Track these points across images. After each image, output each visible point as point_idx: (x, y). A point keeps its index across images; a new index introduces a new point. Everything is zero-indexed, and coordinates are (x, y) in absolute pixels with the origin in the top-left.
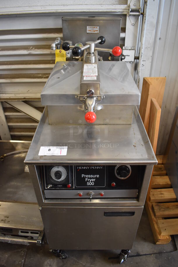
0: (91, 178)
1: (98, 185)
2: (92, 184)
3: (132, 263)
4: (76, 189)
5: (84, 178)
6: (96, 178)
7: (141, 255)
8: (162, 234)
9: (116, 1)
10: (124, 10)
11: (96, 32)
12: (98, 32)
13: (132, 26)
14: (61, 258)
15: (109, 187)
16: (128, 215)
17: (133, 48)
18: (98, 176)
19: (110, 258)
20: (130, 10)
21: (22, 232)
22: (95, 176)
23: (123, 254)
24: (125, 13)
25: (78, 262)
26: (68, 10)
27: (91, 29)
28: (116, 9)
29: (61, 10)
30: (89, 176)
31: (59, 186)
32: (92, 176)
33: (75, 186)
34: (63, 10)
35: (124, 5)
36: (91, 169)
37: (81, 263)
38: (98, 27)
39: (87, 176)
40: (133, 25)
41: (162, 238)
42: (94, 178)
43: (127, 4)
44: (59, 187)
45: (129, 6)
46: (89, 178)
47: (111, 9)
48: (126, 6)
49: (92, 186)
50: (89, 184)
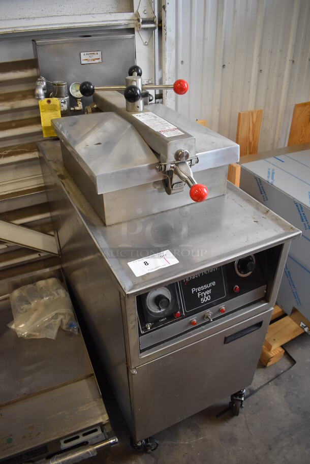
0: (205, 291)
1: (217, 297)
2: (207, 298)
3: (250, 406)
4: (188, 315)
5: (196, 293)
6: (212, 288)
7: (256, 391)
8: (273, 348)
9: (113, 8)
10: (130, 22)
11: (97, 61)
12: (100, 61)
13: (145, 47)
14: (150, 451)
15: (232, 294)
16: (254, 329)
17: (150, 82)
18: (214, 283)
19: (217, 416)
20: (141, 20)
21: (65, 442)
22: (210, 285)
23: (238, 398)
24: (132, 26)
25: (176, 445)
26: (36, 28)
27: (88, 56)
28: (117, 21)
29: (24, 27)
30: (202, 288)
31: (162, 320)
32: (206, 287)
33: (185, 311)
34: (27, 27)
35: (128, 12)
36: (202, 278)
37: (182, 444)
38: (99, 53)
39: (199, 289)
40: (146, 45)
41: (274, 354)
42: (208, 289)
43: (133, 12)
44: (163, 322)
45: (137, 15)
46: (202, 291)
47: (110, 21)
48: (132, 13)
49: (208, 301)
50: (204, 300)
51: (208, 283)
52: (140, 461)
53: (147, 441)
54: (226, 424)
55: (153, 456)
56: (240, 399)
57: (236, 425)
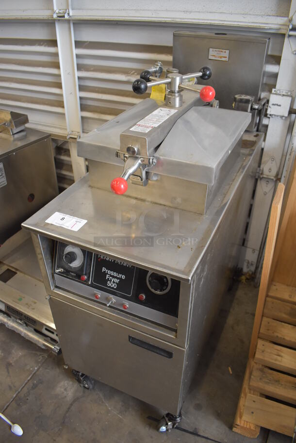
0: (113, 277)
1: (122, 290)
2: (113, 285)
3: (179, 439)
4: (92, 286)
5: (105, 274)
6: (120, 279)
7: (199, 436)
8: (244, 418)
9: (272, 11)
10: (282, 27)
11: (223, 59)
12: (227, 59)
13: (293, 55)
14: (82, 385)
15: (136, 299)
16: (163, 354)
17: (289, 94)
18: (123, 277)
19: (149, 418)
20: (291, 27)
21: (46, 329)
22: (120, 276)
23: (167, 419)
24: (283, 32)
25: (103, 402)
26: (190, 21)
27: (216, 53)
28: (267, 24)
29: (181, 19)
30: (112, 273)
31: (72, 274)
32: (115, 274)
33: (92, 281)
34: (183, 19)
35: (282, 17)
36: (116, 265)
37: (106, 406)
38: (227, 52)
39: (109, 272)
40: (294, 54)
41: (242, 425)
42: (118, 278)
43: (288, 17)
44: (72, 276)
45: (290, 21)
46: (111, 276)
47: (260, 23)
48: (286, 19)
49: (113, 288)
50: (110, 285)
51: (119, 273)
52: (75, 386)
53: (83, 375)
54: (147, 429)
55: (84, 392)
56: (168, 421)
57: (152, 437)
